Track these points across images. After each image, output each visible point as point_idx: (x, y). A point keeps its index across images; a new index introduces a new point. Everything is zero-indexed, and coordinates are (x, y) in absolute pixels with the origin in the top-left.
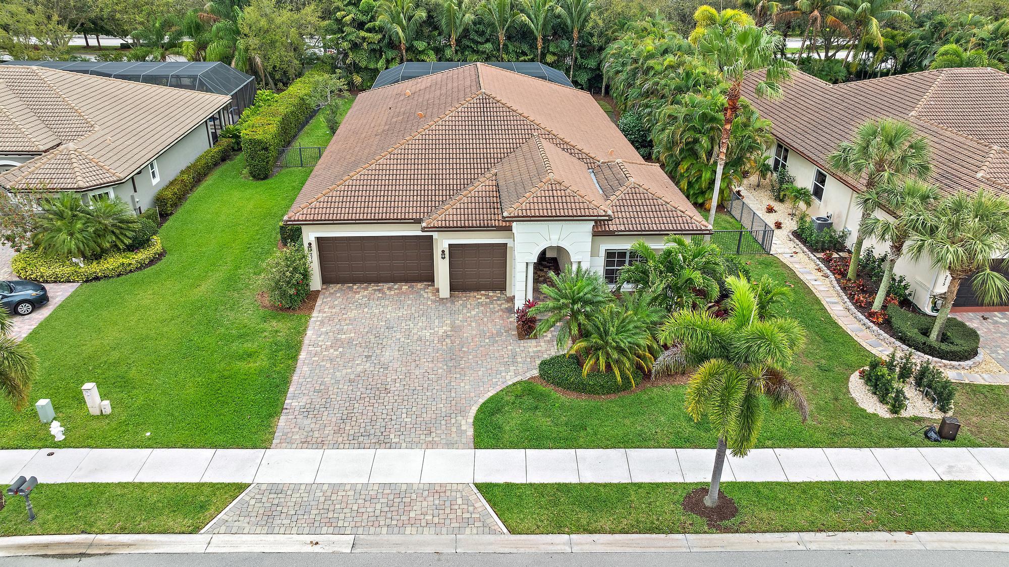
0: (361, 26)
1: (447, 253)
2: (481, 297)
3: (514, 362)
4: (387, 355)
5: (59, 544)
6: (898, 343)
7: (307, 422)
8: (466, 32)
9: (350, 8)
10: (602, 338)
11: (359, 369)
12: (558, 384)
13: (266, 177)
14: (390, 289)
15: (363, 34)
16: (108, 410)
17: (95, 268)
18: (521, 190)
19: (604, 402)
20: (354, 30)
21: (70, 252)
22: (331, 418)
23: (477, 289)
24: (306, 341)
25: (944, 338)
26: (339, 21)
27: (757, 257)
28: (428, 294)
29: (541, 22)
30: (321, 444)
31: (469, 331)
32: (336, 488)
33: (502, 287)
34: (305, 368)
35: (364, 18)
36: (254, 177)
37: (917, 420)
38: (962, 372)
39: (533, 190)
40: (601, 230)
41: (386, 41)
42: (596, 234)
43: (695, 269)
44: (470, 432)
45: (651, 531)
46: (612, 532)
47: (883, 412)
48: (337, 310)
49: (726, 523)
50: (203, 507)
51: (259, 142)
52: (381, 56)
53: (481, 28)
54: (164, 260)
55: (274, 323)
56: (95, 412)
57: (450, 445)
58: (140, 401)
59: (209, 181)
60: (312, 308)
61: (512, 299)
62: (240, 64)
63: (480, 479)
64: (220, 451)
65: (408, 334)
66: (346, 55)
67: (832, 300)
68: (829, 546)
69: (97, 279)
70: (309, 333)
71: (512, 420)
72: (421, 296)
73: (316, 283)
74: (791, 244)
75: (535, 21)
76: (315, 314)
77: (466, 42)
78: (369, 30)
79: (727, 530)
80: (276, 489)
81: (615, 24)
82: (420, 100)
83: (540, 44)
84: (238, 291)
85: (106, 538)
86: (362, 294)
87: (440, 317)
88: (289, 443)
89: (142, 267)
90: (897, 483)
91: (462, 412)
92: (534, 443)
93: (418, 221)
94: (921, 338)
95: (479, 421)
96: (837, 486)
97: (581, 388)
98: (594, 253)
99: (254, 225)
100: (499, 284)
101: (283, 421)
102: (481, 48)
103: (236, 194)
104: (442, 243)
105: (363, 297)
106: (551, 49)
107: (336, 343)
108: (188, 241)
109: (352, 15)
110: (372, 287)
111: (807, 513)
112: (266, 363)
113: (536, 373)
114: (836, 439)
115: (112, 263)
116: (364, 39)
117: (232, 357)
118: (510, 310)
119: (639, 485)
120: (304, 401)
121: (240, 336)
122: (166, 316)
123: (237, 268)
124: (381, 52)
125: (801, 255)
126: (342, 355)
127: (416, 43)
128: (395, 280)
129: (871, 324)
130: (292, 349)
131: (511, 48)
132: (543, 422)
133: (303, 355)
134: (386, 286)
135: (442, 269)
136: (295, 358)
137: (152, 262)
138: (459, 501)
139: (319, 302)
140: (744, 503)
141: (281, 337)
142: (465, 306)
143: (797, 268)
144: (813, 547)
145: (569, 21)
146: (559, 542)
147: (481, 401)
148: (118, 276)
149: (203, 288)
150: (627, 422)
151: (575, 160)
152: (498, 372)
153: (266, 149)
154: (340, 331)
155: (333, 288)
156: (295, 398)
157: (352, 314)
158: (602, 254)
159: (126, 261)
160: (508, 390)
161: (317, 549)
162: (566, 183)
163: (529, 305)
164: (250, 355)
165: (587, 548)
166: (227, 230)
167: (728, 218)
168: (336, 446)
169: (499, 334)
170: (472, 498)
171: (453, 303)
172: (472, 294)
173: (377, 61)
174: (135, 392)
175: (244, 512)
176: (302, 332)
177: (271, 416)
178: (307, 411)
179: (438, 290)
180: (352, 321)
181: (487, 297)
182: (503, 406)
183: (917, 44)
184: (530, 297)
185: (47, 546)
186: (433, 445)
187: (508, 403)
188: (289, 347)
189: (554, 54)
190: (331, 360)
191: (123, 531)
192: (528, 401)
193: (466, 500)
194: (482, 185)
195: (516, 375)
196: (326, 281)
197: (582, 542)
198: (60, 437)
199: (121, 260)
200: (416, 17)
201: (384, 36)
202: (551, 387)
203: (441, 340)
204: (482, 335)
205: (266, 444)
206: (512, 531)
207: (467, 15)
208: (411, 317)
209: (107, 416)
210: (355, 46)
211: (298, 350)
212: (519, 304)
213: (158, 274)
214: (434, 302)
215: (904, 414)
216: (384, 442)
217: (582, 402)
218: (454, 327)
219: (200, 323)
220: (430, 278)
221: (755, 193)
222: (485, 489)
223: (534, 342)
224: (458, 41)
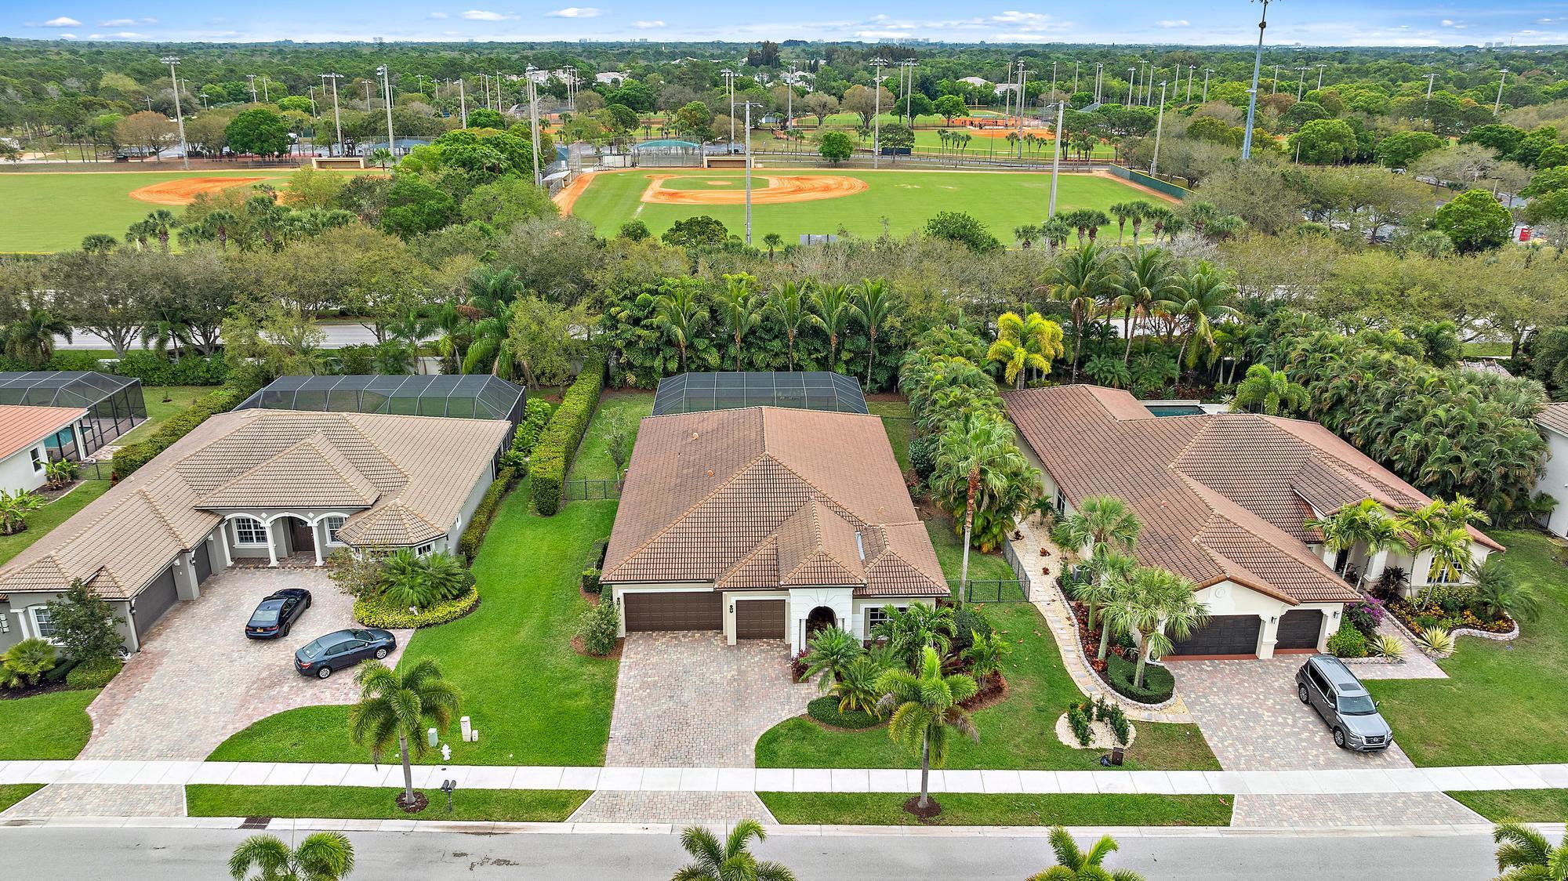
0: (636, 322)
1: (734, 607)
2: (763, 645)
3: (789, 702)
4: (686, 696)
5: (472, 827)
6: (1109, 688)
7: (628, 748)
8: (752, 332)
9: (625, 303)
10: (853, 684)
11: (665, 707)
12: (823, 720)
13: (553, 513)
14: (684, 636)
15: (639, 331)
16: (476, 738)
17: (428, 616)
18: (796, 560)
19: (857, 734)
20: (629, 327)
21: (412, 602)
22: (647, 744)
23: (760, 637)
24: (619, 684)
25: (1145, 685)
26: (613, 318)
27: (1017, 604)
28: (717, 642)
29: (834, 320)
30: (641, 764)
31: (752, 676)
32: (656, 794)
33: (782, 636)
34: (622, 706)
35: (640, 314)
36: (542, 512)
37: (1100, 750)
38: (1153, 713)
39: (805, 561)
40: (859, 594)
41: (664, 339)
42: (855, 597)
43: (929, 629)
44: (753, 756)
45: (878, 823)
46: (851, 824)
47: (1075, 743)
48: (641, 656)
49: (932, 819)
50: (564, 805)
51: (550, 481)
52: (658, 354)
53: (769, 324)
54: (481, 606)
55: (590, 667)
56: (466, 738)
57: (737, 765)
58: (498, 731)
59: (499, 517)
60: (620, 654)
61: (789, 647)
62: (505, 365)
63: (759, 790)
64: (567, 768)
65: (702, 677)
66: (620, 353)
67: (1070, 648)
68: (1000, 835)
69: (429, 625)
70: (621, 676)
71: (785, 748)
72: (712, 643)
73: (622, 632)
74: (1053, 591)
75: (828, 319)
76: (623, 659)
77: (751, 339)
78: (646, 327)
79: (931, 824)
80: (613, 795)
81: (914, 326)
82: (709, 449)
83: (834, 342)
84: (554, 637)
85: (502, 824)
86: (661, 641)
87: (728, 663)
88: (616, 762)
89: (465, 613)
90: (1064, 795)
91: (747, 741)
92: (800, 764)
93: (711, 581)
94: (1125, 684)
95: (760, 749)
96: (1019, 797)
97: (839, 723)
98: (855, 611)
99: (553, 569)
100: (778, 633)
101: (610, 747)
102: (769, 345)
103: (529, 534)
104: (730, 600)
105: (663, 643)
106: (847, 346)
107: (644, 685)
108: (497, 587)
109: (627, 312)
110: (669, 635)
111: (991, 814)
112: (590, 702)
113: (805, 711)
114: (1031, 763)
115: (442, 611)
116: (640, 337)
117: (562, 696)
118: (788, 657)
119: (875, 794)
120: (624, 732)
121: (564, 679)
122: (498, 661)
123: (548, 615)
124: (658, 350)
125: (1058, 603)
126: (650, 695)
127: (696, 341)
128: (689, 629)
129: (1093, 671)
130: (608, 690)
131: (801, 345)
132: (808, 749)
133: (618, 695)
134: (682, 633)
135: (730, 621)
136: (612, 697)
137: (472, 609)
138: (745, 803)
139: (625, 649)
140: (947, 806)
141: (598, 680)
142: (749, 653)
143: (1049, 617)
144: (989, 835)
145: (865, 319)
146: (814, 830)
147: (762, 733)
148: (446, 622)
149: (523, 634)
150: (873, 750)
151: (845, 524)
152: (776, 710)
153: (556, 487)
154: (646, 675)
155: (636, 635)
156: (618, 728)
157: (654, 660)
158: (863, 611)
159: (453, 610)
160: (782, 725)
161: (646, 832)
162: (831, 556)
163: (802, 654)
164: (576, 695)
165: (832, 834)
166: (529, 575)
167: (1001, 562)
168: (652, 765)
169: (777, 678)
170: (754, 801)
171: (739, 650)
172: (756, 641)
173: (654, 359)
174: (491, 724)
175: (593, 809)
176: (615, 676)
177: (601, 743)
178: (628, 740)
179: (726, 638)
180: (655, 666)
181: (769, 644)
182: (778, 737)
183: (1253, 343)
184: (803, 648)
185: (465, 827)
186: (725, 765)
187: (782, 735)
188: (606, 688)
189: (850, 351)
190: (642, 700)
191: (512, 820)
192: (799, 733)
193: (749, 803)
194: (764, 549)
195: (790, 712)
196: (629, 629)
197: (829, 830)
198: (447, 757)
199: (449, 609)
200: (698, 316)
201: (662, 333)
202: (817, 722)
203: (730, 683)
204: (763, 679)
205: (600, 763)
206: (781, 823)
207: (753, 315)
208: (704, 663)
209: (476, 743)
210: (630, 344)
211: (614, 692)
212: (795, 653)
213: (480, 620)
214: (723, 649)
215: (1092, 746)
216: (687, 762)
217: (840, 734)
218: (739, 671)
219: (527, 667)
220: (719, 627)
221: (1037, 532)
222: (764, 796)
223: (806, 685)
224: (743, 340)
